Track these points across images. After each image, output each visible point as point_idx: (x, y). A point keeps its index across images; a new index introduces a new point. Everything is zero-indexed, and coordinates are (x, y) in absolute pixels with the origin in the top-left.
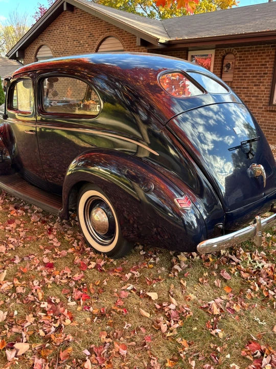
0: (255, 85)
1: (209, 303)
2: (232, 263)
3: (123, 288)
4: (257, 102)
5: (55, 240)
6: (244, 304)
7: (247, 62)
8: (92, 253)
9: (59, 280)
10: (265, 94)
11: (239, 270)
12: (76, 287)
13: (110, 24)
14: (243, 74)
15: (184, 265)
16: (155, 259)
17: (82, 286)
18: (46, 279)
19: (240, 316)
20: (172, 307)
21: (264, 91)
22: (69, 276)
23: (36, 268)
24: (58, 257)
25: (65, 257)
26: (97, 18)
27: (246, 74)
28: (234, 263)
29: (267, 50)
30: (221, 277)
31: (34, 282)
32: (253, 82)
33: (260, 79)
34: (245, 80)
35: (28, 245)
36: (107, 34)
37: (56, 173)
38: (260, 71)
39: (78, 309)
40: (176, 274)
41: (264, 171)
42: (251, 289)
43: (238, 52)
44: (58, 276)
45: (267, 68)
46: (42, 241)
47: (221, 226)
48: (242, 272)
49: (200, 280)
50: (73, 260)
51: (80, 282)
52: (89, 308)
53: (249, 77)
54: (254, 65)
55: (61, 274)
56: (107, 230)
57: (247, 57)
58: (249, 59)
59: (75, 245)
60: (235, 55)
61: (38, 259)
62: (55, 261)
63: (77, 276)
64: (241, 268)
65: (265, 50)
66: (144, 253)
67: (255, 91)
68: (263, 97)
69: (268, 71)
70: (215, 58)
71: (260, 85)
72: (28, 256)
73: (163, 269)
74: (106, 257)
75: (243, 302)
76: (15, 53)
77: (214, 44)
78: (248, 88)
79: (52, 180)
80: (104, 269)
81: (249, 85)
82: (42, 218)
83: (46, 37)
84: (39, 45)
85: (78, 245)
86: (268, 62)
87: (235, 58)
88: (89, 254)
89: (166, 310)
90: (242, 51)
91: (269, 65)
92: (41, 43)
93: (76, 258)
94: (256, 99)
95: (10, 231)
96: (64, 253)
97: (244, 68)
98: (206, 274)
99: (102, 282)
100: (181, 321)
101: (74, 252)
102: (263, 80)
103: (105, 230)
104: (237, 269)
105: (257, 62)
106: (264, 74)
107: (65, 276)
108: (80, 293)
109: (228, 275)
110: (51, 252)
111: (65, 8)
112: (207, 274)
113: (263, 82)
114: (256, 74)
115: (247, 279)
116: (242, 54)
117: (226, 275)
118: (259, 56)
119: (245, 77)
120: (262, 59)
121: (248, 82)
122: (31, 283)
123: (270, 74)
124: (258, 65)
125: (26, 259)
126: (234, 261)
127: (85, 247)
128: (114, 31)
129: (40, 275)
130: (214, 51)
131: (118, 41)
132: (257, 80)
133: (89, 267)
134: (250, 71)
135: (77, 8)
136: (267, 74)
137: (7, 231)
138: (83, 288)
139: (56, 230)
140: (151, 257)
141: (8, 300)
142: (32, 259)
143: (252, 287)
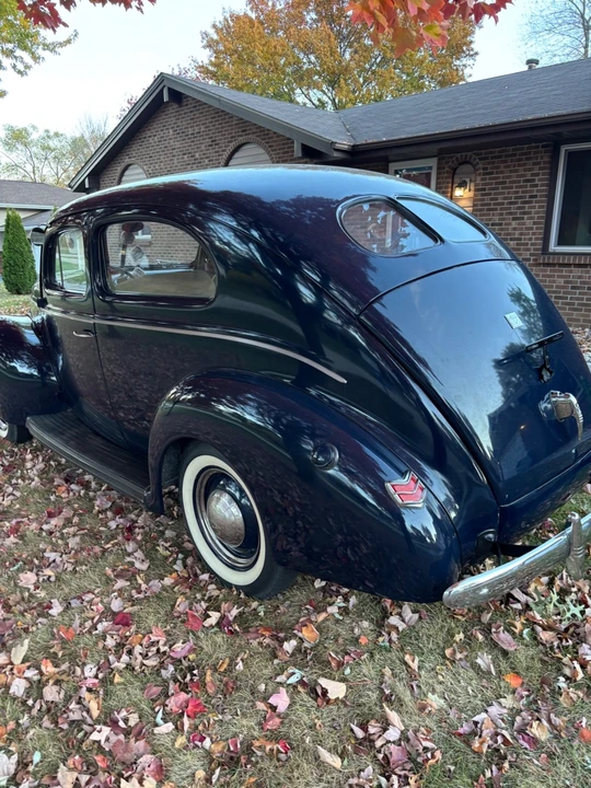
0: (514, 219)
1: (476, 719)
2: (515, 606)
3: (279, 679)
4: (519, 250)
5: (139, 554)
6: (557, 721)
7: (498, 178)
8: (213, 586)
9: (140, 658)
10: (534, 234)
11: (531, 623)
12: (175, 680)
13: (247, 122)
14: (492, 199)
15: (411, 614)
16: (346, 600)
17: (189, 677)
18: (111, 658)
19: (551, 755)
20: (393, 734)
21: (532, 228)
22: (163, 649)
23: (94, 627)
24: (141, 596)
25: (158, 596)
26: (223, 111)
27: (497, 199)
28: (518, 606)
29: (535, 153)
30: (493, 645)
31: (87, 669)
32: (511, 214)
33: (524, 208)
34: (496, 209)
35: (84, 568)
36: (241, 139)
37: (141, 411)
38: (523, 192)
39: (177, 745)
40: (394, 636)
41: (577, 407)
42: (564, 676)
43: (480, 159)
44: (138, 649)
45: (537, 186)
46: (111, 558)
47: (491, 535)
48: (539, 629)
49: (448, 652)
50: (173, 606)
51: (185, 663)
52: (202, 739)
53: (503, 204)
54: (510, 182)
55: (144, 642)
56: (242, 538)
57: (498, 167)
58: (502, 172)
59: (178, 566)
60: (474, 166)
61: (102, 602)
62: (136, 608)
63: (180, 648)
64: (534, 618)
65: (530, 153)
66: (324, 583)
67: (515, 229)
68: (531, 239)
69: (538, 191)
70: (438, 174)
71: (523, 218)
72: (80, 598)
73: (365, 624)
74: (242, 596)
75: (552, 715)
76: (84, 181)
77: (434, 148)
78: (501, 224)
79: (133, 425)
80: (237, 628)
81: (504, 219)
82: (118, 501)
83: (136, 150)
84: (123, 165)
85: (185, 566)
86: (538, 175)
87: (476, 170)
88: (207, 590)
89: (378, 744)
90: (487, 158)
91: (539, 180)
92: (127, 161)
93: (179, 600)
94: (518, 244)
95: (51, 533)
96: (156, 585)
97: (493, 189)
98: (460, 637)
99: (232, 664)
100: (415, 777)
101: (176, 584)
102: (530, 208)
103: (239, 539)
104: (527, 620)
105: (517, 176)
106: (531, 197)
107: (154, 649)
108: (183, 696)
109: (510, 637)
110: (128, 583)
111: (166, 99)
112: (462, 636)
113: (530, 213)
114: (516, 198)
115: (552, 648)
116: (489, 163)
117: (504, 638)
118: (519, 165)
119: (495, 204)
120: (525, 170)
121: (502, 214)
122: (78, 670)
123: (541, 196)
124: (519, 182)
125: (75, 603)
126: (519, 601)
127: (198, 571)
128: (254, 133)
129: (101, 645)
130: (435, 160)
131: (262, 151)
132: (519, 208)
133: (207, 623)
134: (503, 193)
135: (188, 97)
136: (535, 196)
137: (44, 534)
138: (192, 680)
139: (141, 530)
140: (338, 593)
141: (25, 720)
142: (88, 602)
143: (567, 671)
